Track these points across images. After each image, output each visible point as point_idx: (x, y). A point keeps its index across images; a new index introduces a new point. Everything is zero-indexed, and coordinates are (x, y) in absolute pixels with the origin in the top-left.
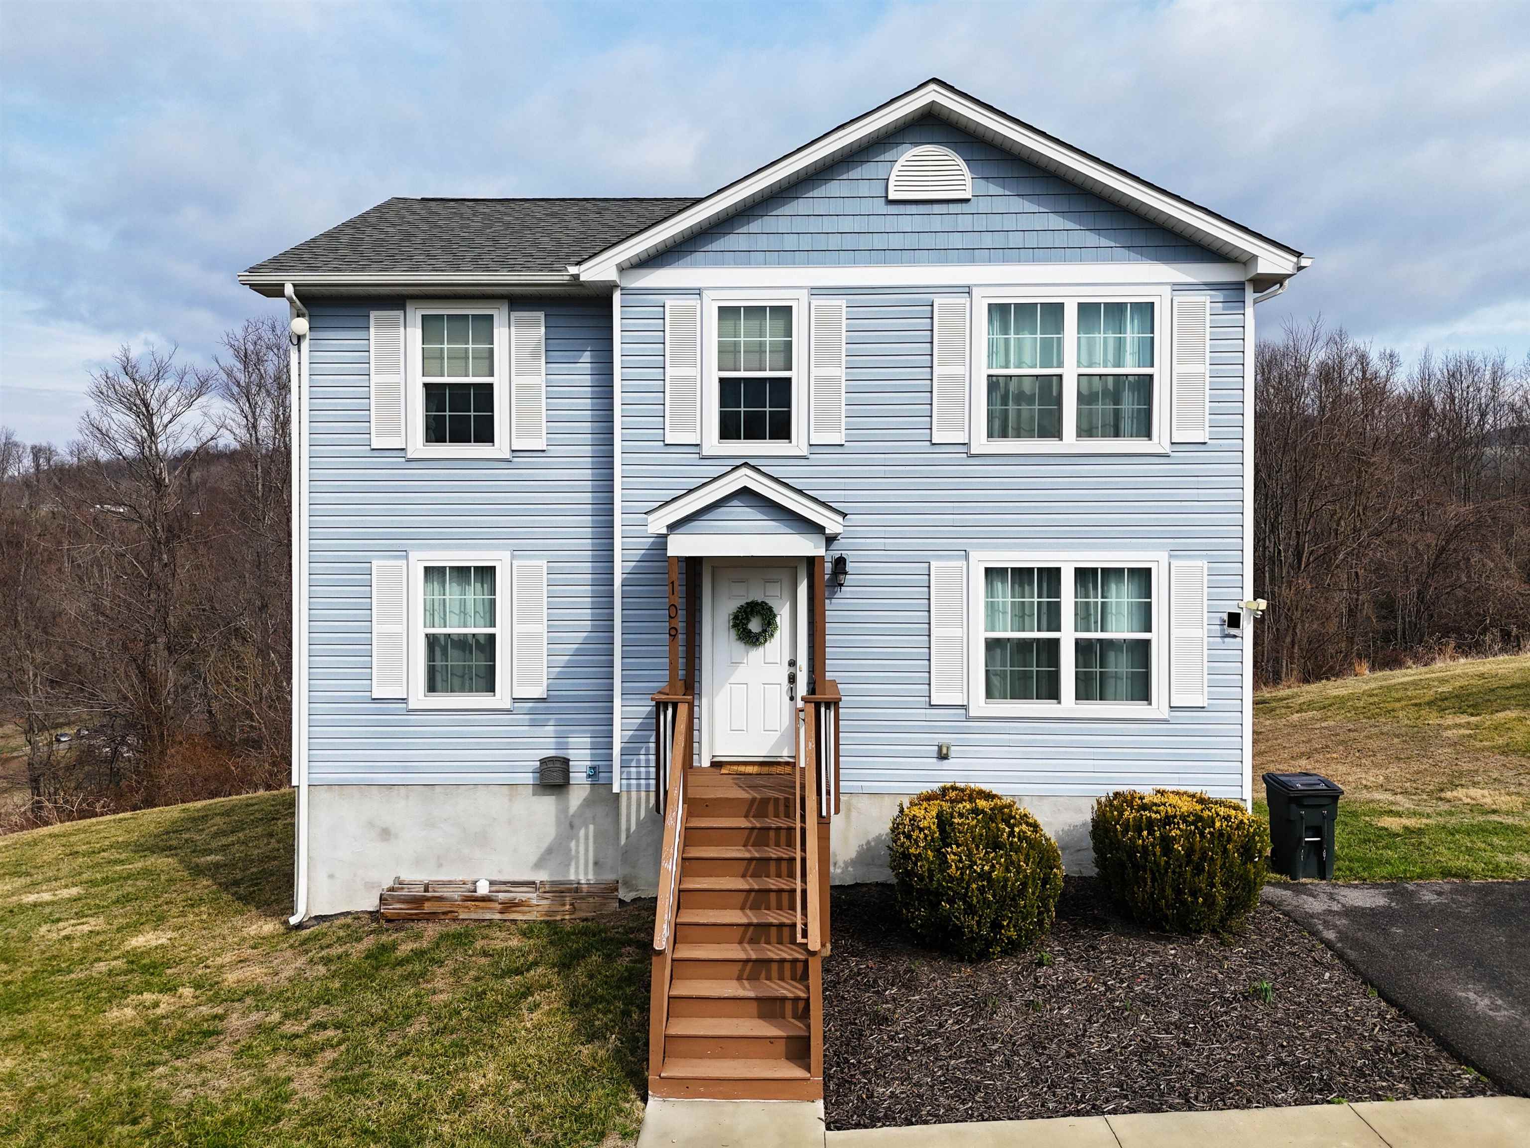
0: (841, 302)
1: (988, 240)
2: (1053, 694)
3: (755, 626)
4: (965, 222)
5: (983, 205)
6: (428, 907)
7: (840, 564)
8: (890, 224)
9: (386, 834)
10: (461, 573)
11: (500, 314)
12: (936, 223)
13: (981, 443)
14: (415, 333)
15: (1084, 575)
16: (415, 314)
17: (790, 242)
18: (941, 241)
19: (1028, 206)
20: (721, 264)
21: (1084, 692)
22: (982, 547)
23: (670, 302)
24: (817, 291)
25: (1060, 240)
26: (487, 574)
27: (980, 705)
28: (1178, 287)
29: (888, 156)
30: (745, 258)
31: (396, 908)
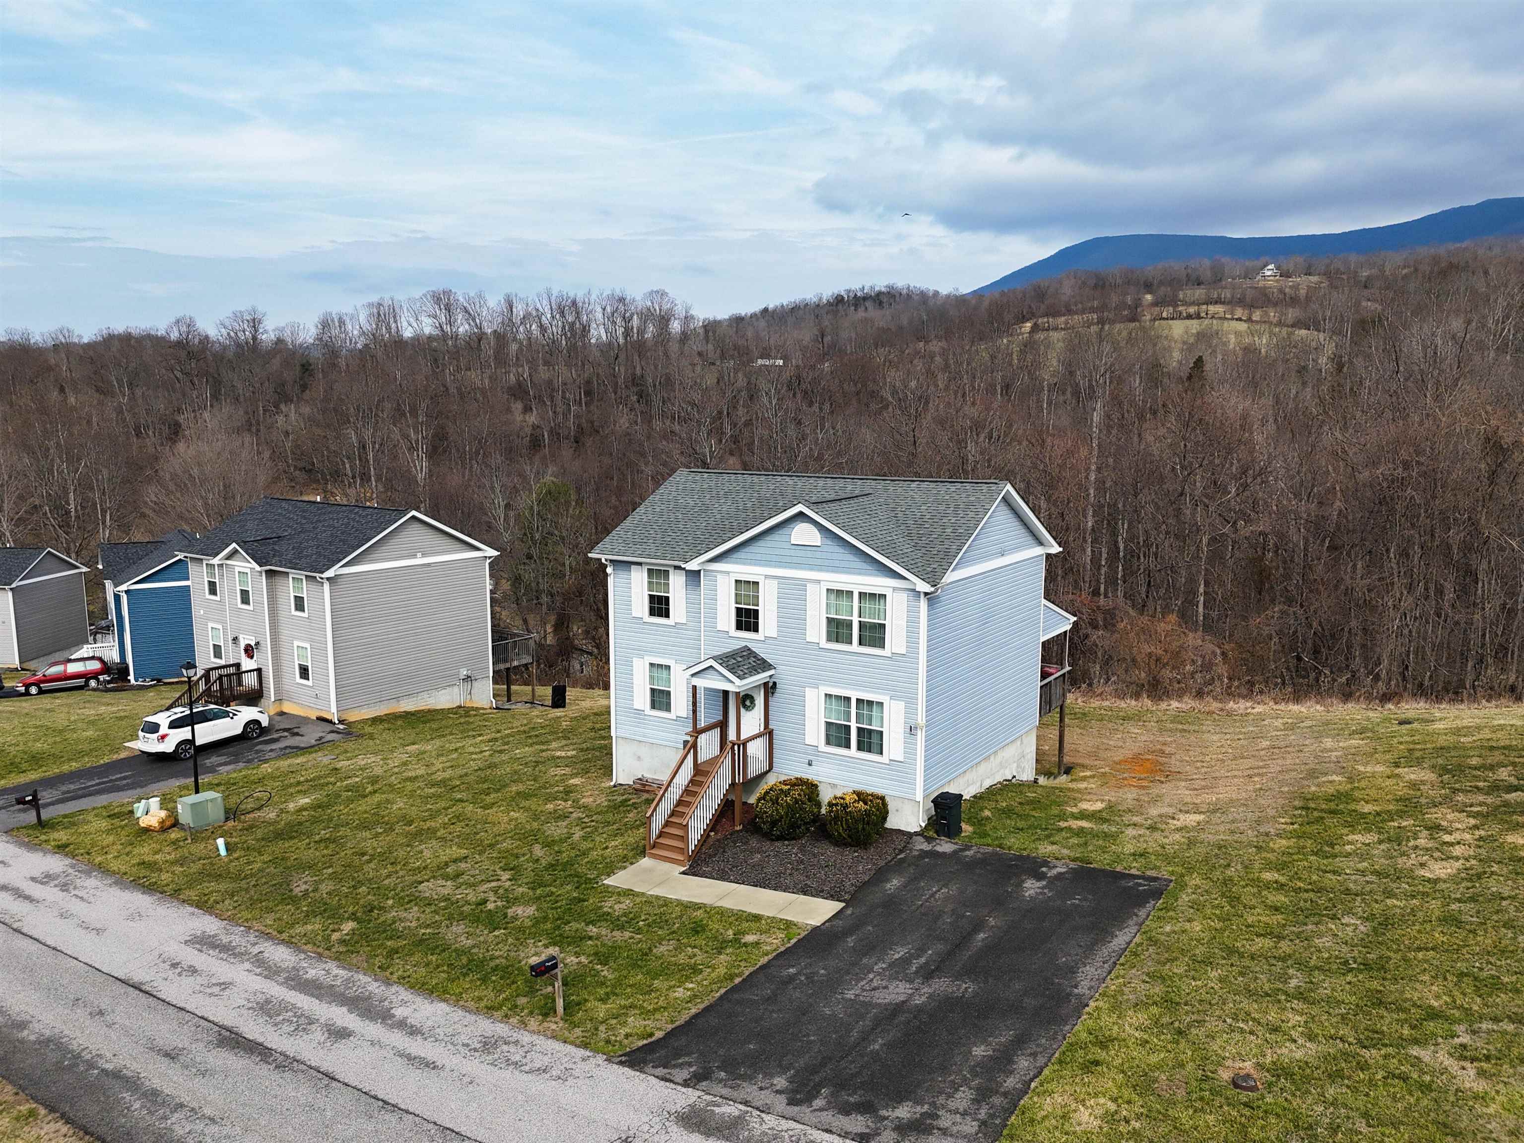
0: (776, 582)
1: (826, 563)
2: (848, 746)
3: (748, 703)
4: (818, 555)
5: (825, 548)
6: (647, 788)
7: (775, 683)
8: (792, 553)
9: (639, 758)
10: (660, 666)
11: (671, 571)
12: (809, 554)
13: (824, 644)
14: (646, 574)
15: (859, 701)
16: (645, 568)
17: (758, 557)
18: (811, 562)
19: (842, 551)
20: (737, 563)
21: (860, 748)
22: (824, 685)
23: (719, 576)
24: (767, 577)
25: (853, 565)
26: (668, 667)
27: (823, 747)
28: (895, 589)
29: (792, 526)
30: (744, 562)
31: (638, 786)
